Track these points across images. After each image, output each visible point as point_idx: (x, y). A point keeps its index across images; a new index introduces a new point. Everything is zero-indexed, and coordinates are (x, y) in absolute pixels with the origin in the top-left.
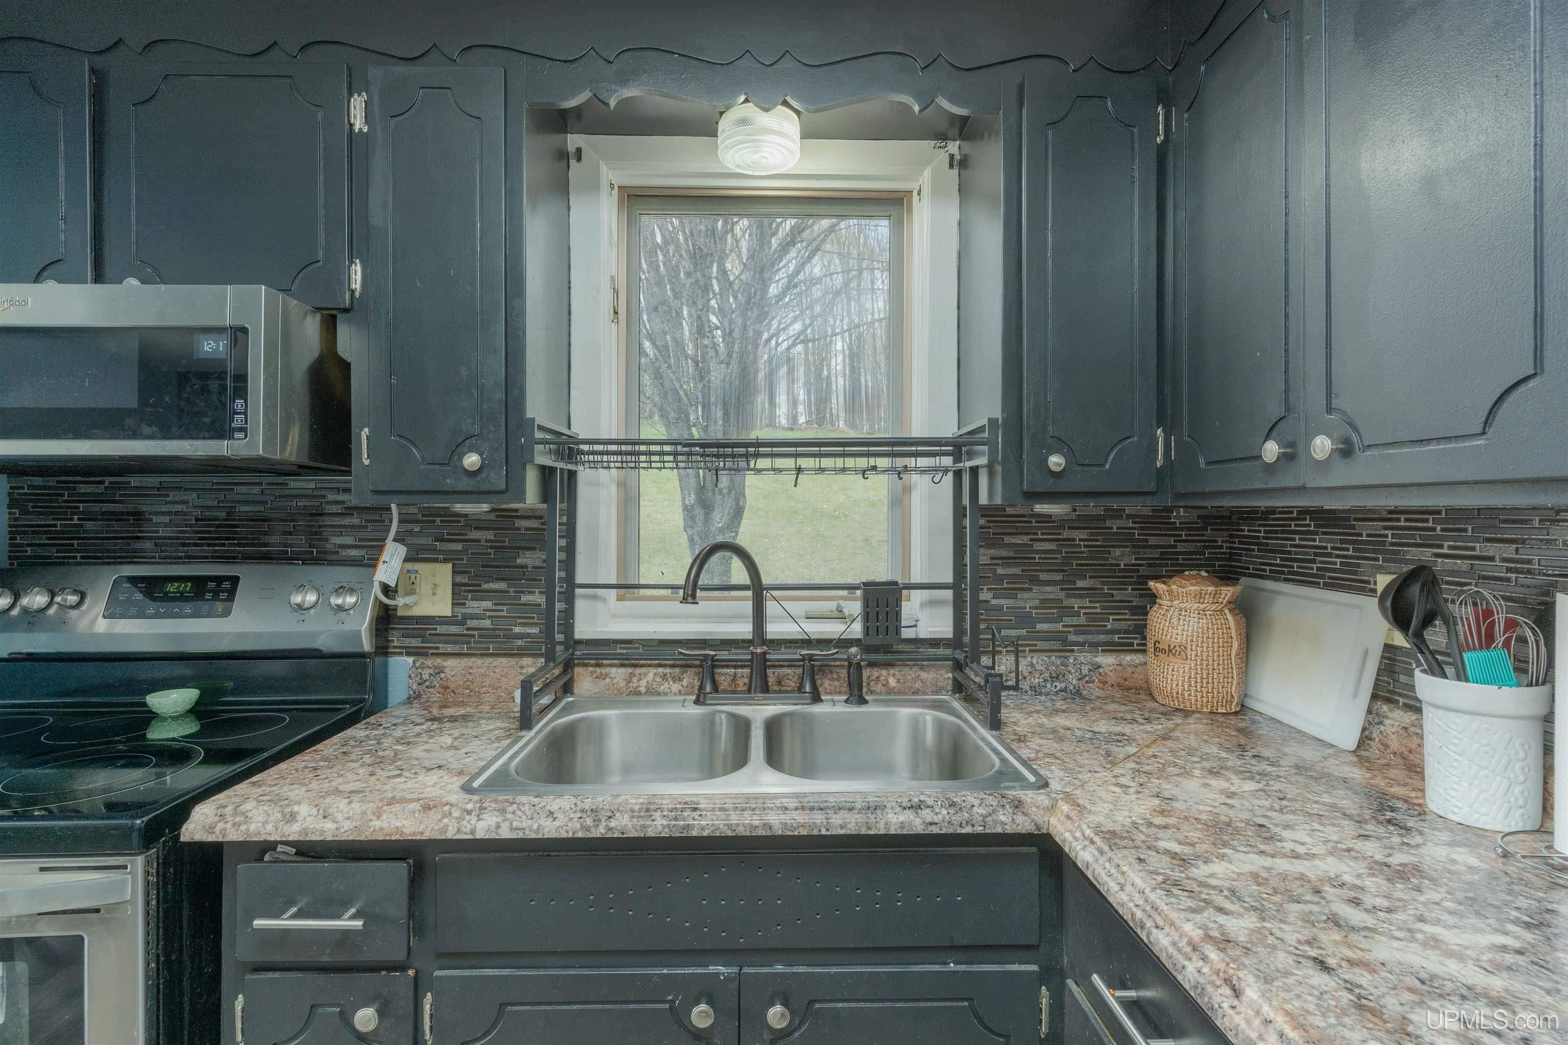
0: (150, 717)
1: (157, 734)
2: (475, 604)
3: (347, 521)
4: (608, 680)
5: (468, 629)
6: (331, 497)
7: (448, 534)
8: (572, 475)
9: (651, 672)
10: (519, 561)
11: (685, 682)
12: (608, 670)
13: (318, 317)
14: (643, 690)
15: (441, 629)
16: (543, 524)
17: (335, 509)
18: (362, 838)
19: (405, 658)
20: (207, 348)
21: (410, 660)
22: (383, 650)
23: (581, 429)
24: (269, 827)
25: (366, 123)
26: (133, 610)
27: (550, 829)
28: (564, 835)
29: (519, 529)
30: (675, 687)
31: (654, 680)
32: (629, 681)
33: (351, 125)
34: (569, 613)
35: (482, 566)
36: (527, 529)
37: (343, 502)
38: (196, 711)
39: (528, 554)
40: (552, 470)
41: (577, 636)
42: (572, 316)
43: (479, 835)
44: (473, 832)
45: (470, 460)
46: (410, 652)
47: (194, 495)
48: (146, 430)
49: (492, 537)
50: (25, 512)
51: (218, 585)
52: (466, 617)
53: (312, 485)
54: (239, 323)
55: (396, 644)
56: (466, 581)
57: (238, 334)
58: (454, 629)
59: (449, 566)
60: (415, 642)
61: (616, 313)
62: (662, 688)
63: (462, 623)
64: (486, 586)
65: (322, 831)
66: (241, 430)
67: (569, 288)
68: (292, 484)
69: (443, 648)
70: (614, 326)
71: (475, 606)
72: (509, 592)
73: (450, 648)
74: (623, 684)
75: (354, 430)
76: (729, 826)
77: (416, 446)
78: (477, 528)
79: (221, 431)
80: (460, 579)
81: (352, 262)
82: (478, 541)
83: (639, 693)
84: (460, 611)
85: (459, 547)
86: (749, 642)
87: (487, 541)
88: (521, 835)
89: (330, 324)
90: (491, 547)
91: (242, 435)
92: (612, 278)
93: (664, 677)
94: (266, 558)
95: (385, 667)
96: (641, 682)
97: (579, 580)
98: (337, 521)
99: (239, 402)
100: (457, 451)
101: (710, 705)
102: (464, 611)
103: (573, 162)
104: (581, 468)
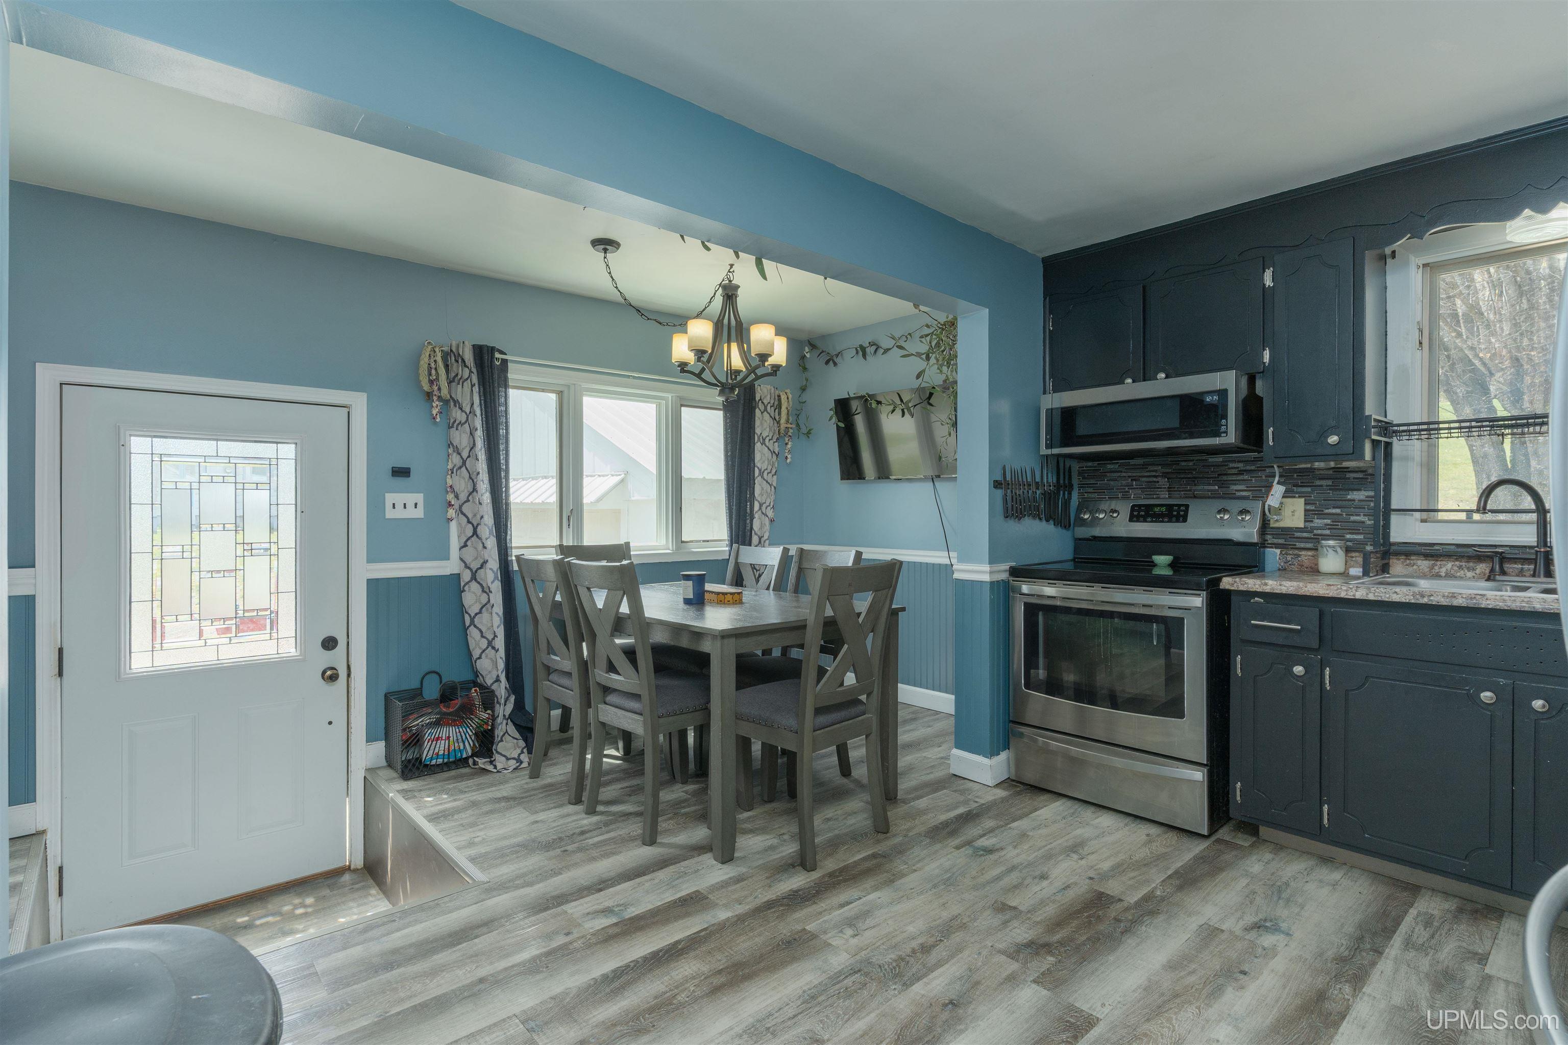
0: (1154, 565)
1: (1157, 571)
2: (1319, 521)
3: (1241, 477)
4: (1415, 567)
5: (1314, 535)
6: (1231, 465)
7: (1302, 483)
8: (1388, 445)
9: (1449, 565)
10: (1349, 497)
11: (1478, 571)
12: (1415, 562)
13: (1247, 376)
14: (1443, 574)
15: (1298, 534)
16: (1366, 475)
17: (1234, 471)
18: (1299, 594)
19: (1274, 550)
20: (1208, 400)
21: (1278, 551)
22: (1263, 544)
23: (1393, 416)
24: (1257, 586)
25: (1273, 281)
26: (1142, 519)
27: (1396, 598)
28: (1404, 601)
29: (1349, 478)
30: (1470, 574)
31: (1452, 569)
32: (1432, 568)
33: (1264, 285)
34: (1387, 526)
35: (1324, 500)
36: (1354, 478)
37: (1238, 468)
38: (1172, 565)
39: (1355, 493)
40: (1379, 442)
41: (1392, 540)
42: (1388, 352)
43: (1357, 597)
44: (1354, 595)
45: (1333, 439)
46: (1277, 546)
47: (1160, 467)
48: (1184, 436)
49: (1331, 484)
50: (1084, 478)
51: (1179, 508)
52: (1313, 529)
53: (1221, 459)
54: (1223, 387)
55: (1269, 542)
56: (1313, 508)
57: (1223, 393)
58: (1305, 535)
59: (1303, 500)
60: (1281, 541)
61: (1421, 343)
62: (1458, 574)
63: (1311, 532)
64: (1327, 511)
65: (1281, 590)
66: (1224, 432)
67: (1386, 335)
68: (1210, 460)
69: (1299, 545)
70: (1419, 353)
71: (1318, 522)
72: (1342, 515)
73: (1302, 545)
74: (1427, 570)
75: (1265, 429)
76: (1507, 606)
77: (1300, 435)
78: (1320, 479)
79: (1217, 434)
80: (1308, 507)
81: (1264, 350)
82: (1321, 486)
83: (1440, 576)
84: (1309, 525)
85: (1309, 489)
86: (1535, 547)
87: (1327, 486)
88: (1380, 599)
89: (1252, 380)
90: (1330, 489)
91: (1225, 435)
92: (1418, 323)
93: (1460, 567)
94: (1195, 497)
95: (1264, 553)
96: (1441, 570)
97: (1393, 506)
98: (1234, 478)
99: (1224, 421)
100: (1324, 434)
101: (1499, 581)
102: (1313, 525)
103: (1389, 261)
104: (1395, 440)
